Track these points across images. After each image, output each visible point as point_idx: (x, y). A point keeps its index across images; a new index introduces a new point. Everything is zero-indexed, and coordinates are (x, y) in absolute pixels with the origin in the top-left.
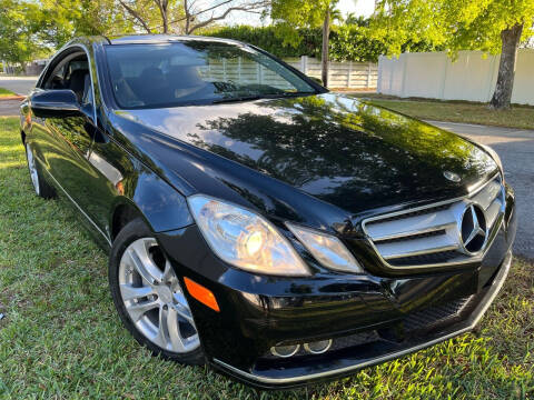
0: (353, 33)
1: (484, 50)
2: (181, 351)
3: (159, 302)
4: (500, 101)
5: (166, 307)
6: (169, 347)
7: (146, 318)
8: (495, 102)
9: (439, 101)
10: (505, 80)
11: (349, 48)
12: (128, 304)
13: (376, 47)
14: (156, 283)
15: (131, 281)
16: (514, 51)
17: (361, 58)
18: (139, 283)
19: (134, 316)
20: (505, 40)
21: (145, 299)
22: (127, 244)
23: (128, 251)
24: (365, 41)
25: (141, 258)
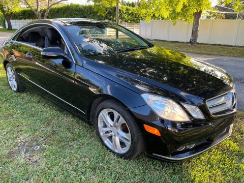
0: (127, 10)
1: (186, 20)
2: (121, 153)
3: (112, 134)
4: (193, 42)
5: (115, 135)
6: (117, 151)
7: (108, 139)
8: (191, 42)
9: (167, 41)
10: (195, 33)
11: (125, 16)
12: (101, 134)
13: (137, 16)
14: (111, 126)
15: (102, 125)
16: (198, 21)
17: (131, 21)
18: (105, 126)
19: (103, 138)
20: (195, 16)
21: (107, 132)
22: (100, 111)
23: (101, 114)
24: (132, 13)
25: (105, 116)
